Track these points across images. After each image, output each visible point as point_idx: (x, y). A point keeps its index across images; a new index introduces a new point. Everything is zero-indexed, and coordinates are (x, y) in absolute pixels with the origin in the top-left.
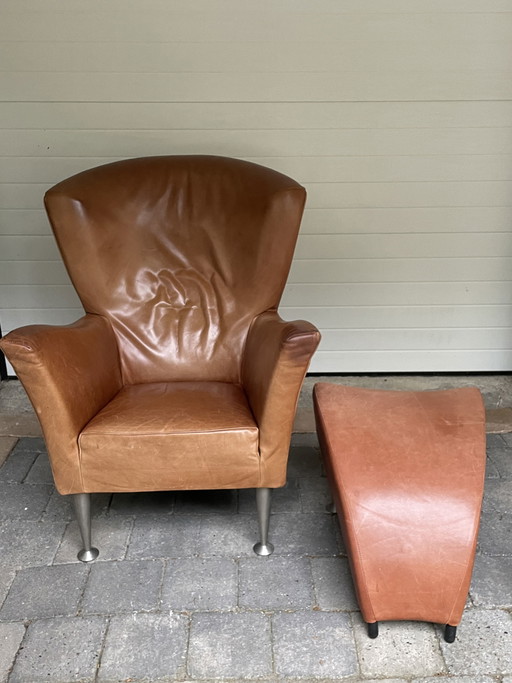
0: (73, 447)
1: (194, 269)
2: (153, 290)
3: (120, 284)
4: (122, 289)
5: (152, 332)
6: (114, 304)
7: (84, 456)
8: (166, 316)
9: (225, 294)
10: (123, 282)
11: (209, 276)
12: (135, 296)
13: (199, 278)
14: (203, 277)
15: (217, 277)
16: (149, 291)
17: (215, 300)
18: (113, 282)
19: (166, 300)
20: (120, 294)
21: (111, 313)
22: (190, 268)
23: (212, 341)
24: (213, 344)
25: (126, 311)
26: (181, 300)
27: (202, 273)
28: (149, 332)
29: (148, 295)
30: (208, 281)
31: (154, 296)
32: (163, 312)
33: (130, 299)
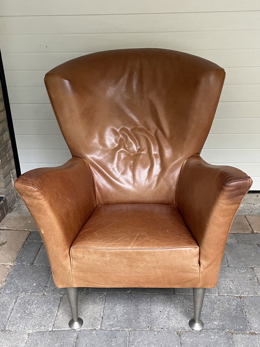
0: (66, 257)
1: (143, 127)
2: (116, 141)
3: (95, 137)
4: (96, 141)
5: (116, 169)
6: (91, 150)
7: (74, 263)
8: (124, 158)
9: (165, 144)
10: (97, 136)
11: (154, 131)
12: (104, 145)
13: (147, 133)
14: (149, 132)
15: (159, 132)
16: (113, 141)
17: (157, 148)
18: (90, 135)
19: (125, 148)
20: (95, 144)
21: (89, 156)
22: (141, 126)
23: (156, 176)
24: (156, 178)
25: (99, 156)
26: (135, 148)
27: (149, 129)
28: (113, 169)
29: (113, 145)
30: (153, 135)
31: (117, 145)
32: (123, 156)
33: (101, 147)
